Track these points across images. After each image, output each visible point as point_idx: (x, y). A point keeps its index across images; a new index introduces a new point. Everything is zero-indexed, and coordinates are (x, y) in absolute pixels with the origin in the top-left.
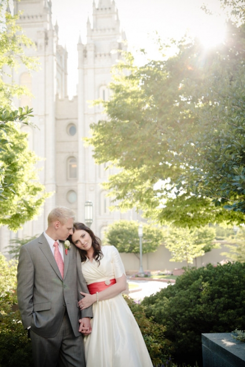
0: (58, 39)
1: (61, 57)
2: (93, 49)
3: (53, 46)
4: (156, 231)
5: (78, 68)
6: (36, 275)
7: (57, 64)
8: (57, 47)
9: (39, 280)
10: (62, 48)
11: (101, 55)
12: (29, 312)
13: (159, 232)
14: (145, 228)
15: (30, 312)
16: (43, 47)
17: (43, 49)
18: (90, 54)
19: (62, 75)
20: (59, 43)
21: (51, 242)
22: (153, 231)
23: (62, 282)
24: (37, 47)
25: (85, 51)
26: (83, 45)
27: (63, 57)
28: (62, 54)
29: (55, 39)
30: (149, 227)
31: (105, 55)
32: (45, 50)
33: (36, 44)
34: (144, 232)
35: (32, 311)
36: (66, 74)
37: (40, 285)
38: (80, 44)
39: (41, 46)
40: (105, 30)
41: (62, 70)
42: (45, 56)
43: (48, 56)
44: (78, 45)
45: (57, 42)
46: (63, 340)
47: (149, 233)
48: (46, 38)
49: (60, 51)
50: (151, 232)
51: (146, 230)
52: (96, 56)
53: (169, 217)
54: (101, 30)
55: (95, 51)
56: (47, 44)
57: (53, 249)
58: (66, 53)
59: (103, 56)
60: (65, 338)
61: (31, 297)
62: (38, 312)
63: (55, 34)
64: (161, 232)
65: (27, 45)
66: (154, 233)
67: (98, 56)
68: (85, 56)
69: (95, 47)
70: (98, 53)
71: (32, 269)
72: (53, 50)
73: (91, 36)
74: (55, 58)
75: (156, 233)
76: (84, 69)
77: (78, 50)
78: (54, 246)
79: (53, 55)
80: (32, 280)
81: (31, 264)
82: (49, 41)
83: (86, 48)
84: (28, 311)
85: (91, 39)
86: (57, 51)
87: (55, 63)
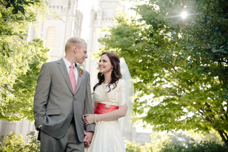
0: (77, 5)
1: (78, 18)
2: (101, 14)
3: (73, 10)
4: (137, 147)
5: (90, 27)
6: (52, 87)
7: (75, 22)
8: (76, 11)
9: (53, 91)
10: (80, 12)
11: (106, 19)
12: (41, 115)
13: (138, 148)
14: (128, 145)
15: (43, 114)
16: (67, 10)
17: (66, 12)
18: (99, 17)
19: (77, 31)
20: (78, 9)
21: (68, 64)
22: (134, 147)
23: (73, 96)
24: (62, 9)
25: (96, 15)
26: (95, 11)
27: (80, 18)
28: (79, 16)
29: (75, 5)
30: (131, 144)
31: (109, 19)
32: (68, 12)
33: (62, 8)
34: (127, 147)
35: (44, 114)
36: (81, 30)
37: (54, 95)
38: (93, 10)
39: (65, 9)
40: (111, 2)
41: (78, 27)
42: (67, 16)
43: (69, 16)
44: (91, 10)
45: (76, 7)
46: (68, 144)
47: (132, 149)
48: (69, 4)
49: (78, 14)
50: (132, 148)
51: (129, 146)
52: (103, 19)
53: (151, 118)
54: (108, 2)
55: (103, 16)
56: (69, 8)
57: (68, 70)
58: (82, 16)
59: (108, 20)
60: (70, 142)
61: (45, 103)
62: (49, 116)
63: (76, 2)
64: (140, 149)
65: (55, 7)
66: (135, 149)
67: (105, 20)
68: (96, 19)
69: (103, 13)
70: (105, 17)
71: (49, 82)
72: (73, 13)
73: (101, 6)
74: (74, 18)
75: (137, 149)
76: (93, 27)
77: (91, 14)
78: (70, 67)
79: (73, 16)
80: (48, 91)
81: (49, 78)
82: (71, 6)
83: (96, 13)
84: (41, 113)
85: (101, 7)
86: (76, 14)
87: (74, 22)
